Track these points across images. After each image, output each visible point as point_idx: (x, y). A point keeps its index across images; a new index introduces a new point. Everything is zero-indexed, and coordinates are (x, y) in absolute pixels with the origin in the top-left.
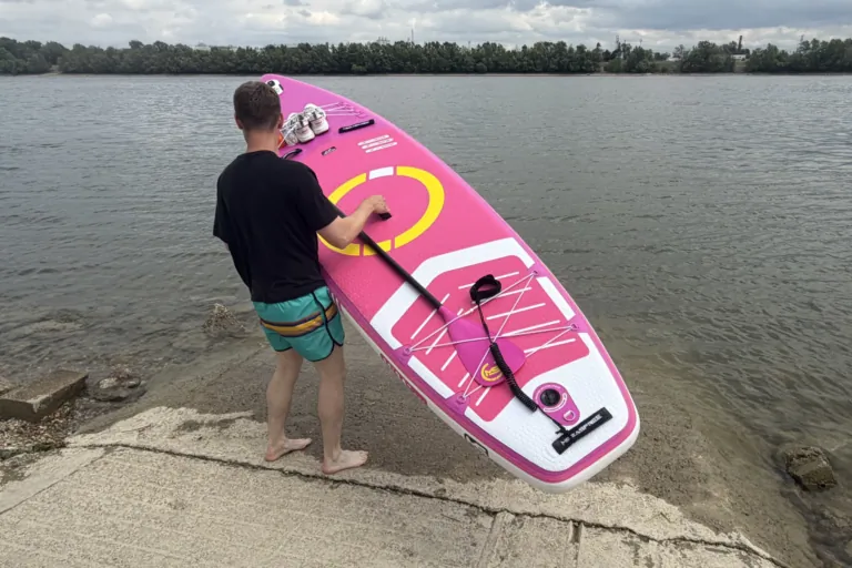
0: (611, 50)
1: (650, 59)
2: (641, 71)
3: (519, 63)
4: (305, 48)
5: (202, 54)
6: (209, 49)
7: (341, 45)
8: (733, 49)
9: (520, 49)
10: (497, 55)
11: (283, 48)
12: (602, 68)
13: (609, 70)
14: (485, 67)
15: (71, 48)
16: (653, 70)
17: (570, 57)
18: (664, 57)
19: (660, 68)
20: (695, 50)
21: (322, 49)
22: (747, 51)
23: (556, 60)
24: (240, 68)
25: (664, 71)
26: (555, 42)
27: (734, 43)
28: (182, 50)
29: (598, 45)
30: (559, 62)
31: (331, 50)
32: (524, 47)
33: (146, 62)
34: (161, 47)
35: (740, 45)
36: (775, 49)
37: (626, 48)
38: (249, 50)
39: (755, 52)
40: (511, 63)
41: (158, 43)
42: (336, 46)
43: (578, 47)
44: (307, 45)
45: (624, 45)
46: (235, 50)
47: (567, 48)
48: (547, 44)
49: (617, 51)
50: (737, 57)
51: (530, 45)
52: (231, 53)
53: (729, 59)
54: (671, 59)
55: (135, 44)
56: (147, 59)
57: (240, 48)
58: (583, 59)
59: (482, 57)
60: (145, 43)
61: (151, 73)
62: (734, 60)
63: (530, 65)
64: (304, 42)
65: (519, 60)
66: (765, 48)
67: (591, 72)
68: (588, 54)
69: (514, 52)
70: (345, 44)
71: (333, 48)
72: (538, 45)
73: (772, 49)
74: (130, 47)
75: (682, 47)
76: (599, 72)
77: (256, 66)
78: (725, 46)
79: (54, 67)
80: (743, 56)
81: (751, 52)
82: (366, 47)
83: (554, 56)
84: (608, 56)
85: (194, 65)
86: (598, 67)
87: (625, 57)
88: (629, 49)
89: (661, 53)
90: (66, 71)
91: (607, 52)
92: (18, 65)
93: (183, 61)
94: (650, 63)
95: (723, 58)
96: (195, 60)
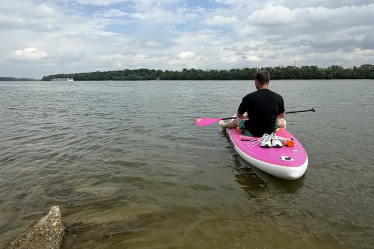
3: (351, 75)
4: (247, 69)
5: (207, 73)
7: (262, 68)
9: (352, 68)
10: (339, 71)
11: (238, 70)
14: (332, 76)
15: (164, 72)
21: (254, 70)
24: (220, 77)
28: (201, 71)
32: (355, 67)
33: (187, 76)
38: (224, 71)
40: (347, 74)
41: (192, 69)
44: (248, 68)
46: (219, 71)
48: (368, 65)
51: (358, 66)
55: (185, 70)
57: (221, 70)
59: (330, 71)
60: (188, 69)
61: (188, 79)
63: (358, 75)
65: (351, 73)
69: (349, 70)
70: (264, 68)
71: (259, 69)
72: (363, 66)
77: (226, 77)
79: (158, 78)
82: (273, 69)
83: (373, 71)
85: (203, 77)
90: (161, 79)
92: (148, 77)
93: (200, 75)
96: (204, 75)
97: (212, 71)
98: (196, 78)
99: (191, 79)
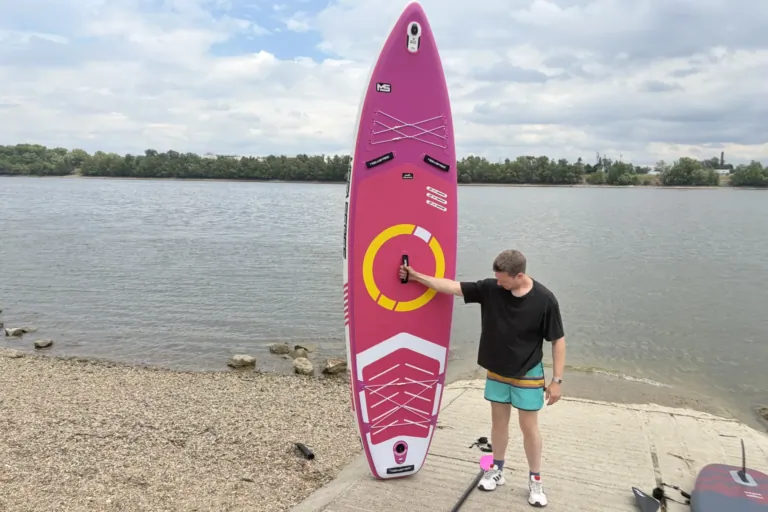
0: (592, 165)
1: (631, 171)
2: (622, 183)
3: (503, 175)
4: (303, 158)
5: (209, 162)
6: (216, 158)
7: (336, 156)
8: (714, 164)
9: (503, 162)
10: (481, 168)
11: (283, 158)
12: (584, 180)
13: (591, 182)
14: (470, 178)
15: (93, 154)
16: (635, 182)
17: (552, 170)
18: (645, 171)
19: (642, 182)
20: (676, 166)
21: (319, 160)
22: (730, 167)
23: (538, 173)
24: (242, 174)
25: (646, 183)
26: (537, 156)
27: (716, 159)
28: (191, 158)
29: (580, 159)
30: (541, 175)
31: (326, 161)
32: (507, 161)
33: (160, 168)
34: (173, 155)
35: (723, 161)
36: (759, 165)
37: (607, 162)
38: (252, 160)
39: (738, 168)
40: (494, 174)
41: (171, 152)
42: (332, 158)
43: (560, 161)
44: (305, 156)
45: (605, 160)
46: (239, 159)
47: (550, 162)
48: (529, 158)
49: (599, 165)
50: (721, 171)
51: (513, 159)
52: (236, 161)
53: (711, 174)
54: (653, 173)
55: (150, 153)
56: (160, 165)
57: (243, 158)
58: (565, 172)
59: (467, 168)
60: (159, 152)
61: (162, 176)
62: (718, 175)
63: (513, 176)
64: (302, 154)
65: (502, 172)
66: (748, 164)
67: (574, 183)
68: (570, 167)
69: (497, 165)
70: (340, 155)
71: (329, 158)
72: (521, 159)
73: (755, 166)
74: (145, 155)
75: (663, 163)
76: (581, 183)
77: (257, 173)
78: (707, 162)
79: (76, 170)
80: (727, 171)
81: (735, 168)
83: (537, 168)
84: (589, 169)
85: (201, 171)
86: (581, 178)
87: (606, 171)
88: (609, 163)
89: (642, 167)
90: (86, 174)
91: (588, 166)
92: (45, 167)
93: (191, 167)
94: (632, 176)
95: (705, 173)
96: (203, 167)
97: (221, 158)
98: (182, 173)
99: (169, 176)
